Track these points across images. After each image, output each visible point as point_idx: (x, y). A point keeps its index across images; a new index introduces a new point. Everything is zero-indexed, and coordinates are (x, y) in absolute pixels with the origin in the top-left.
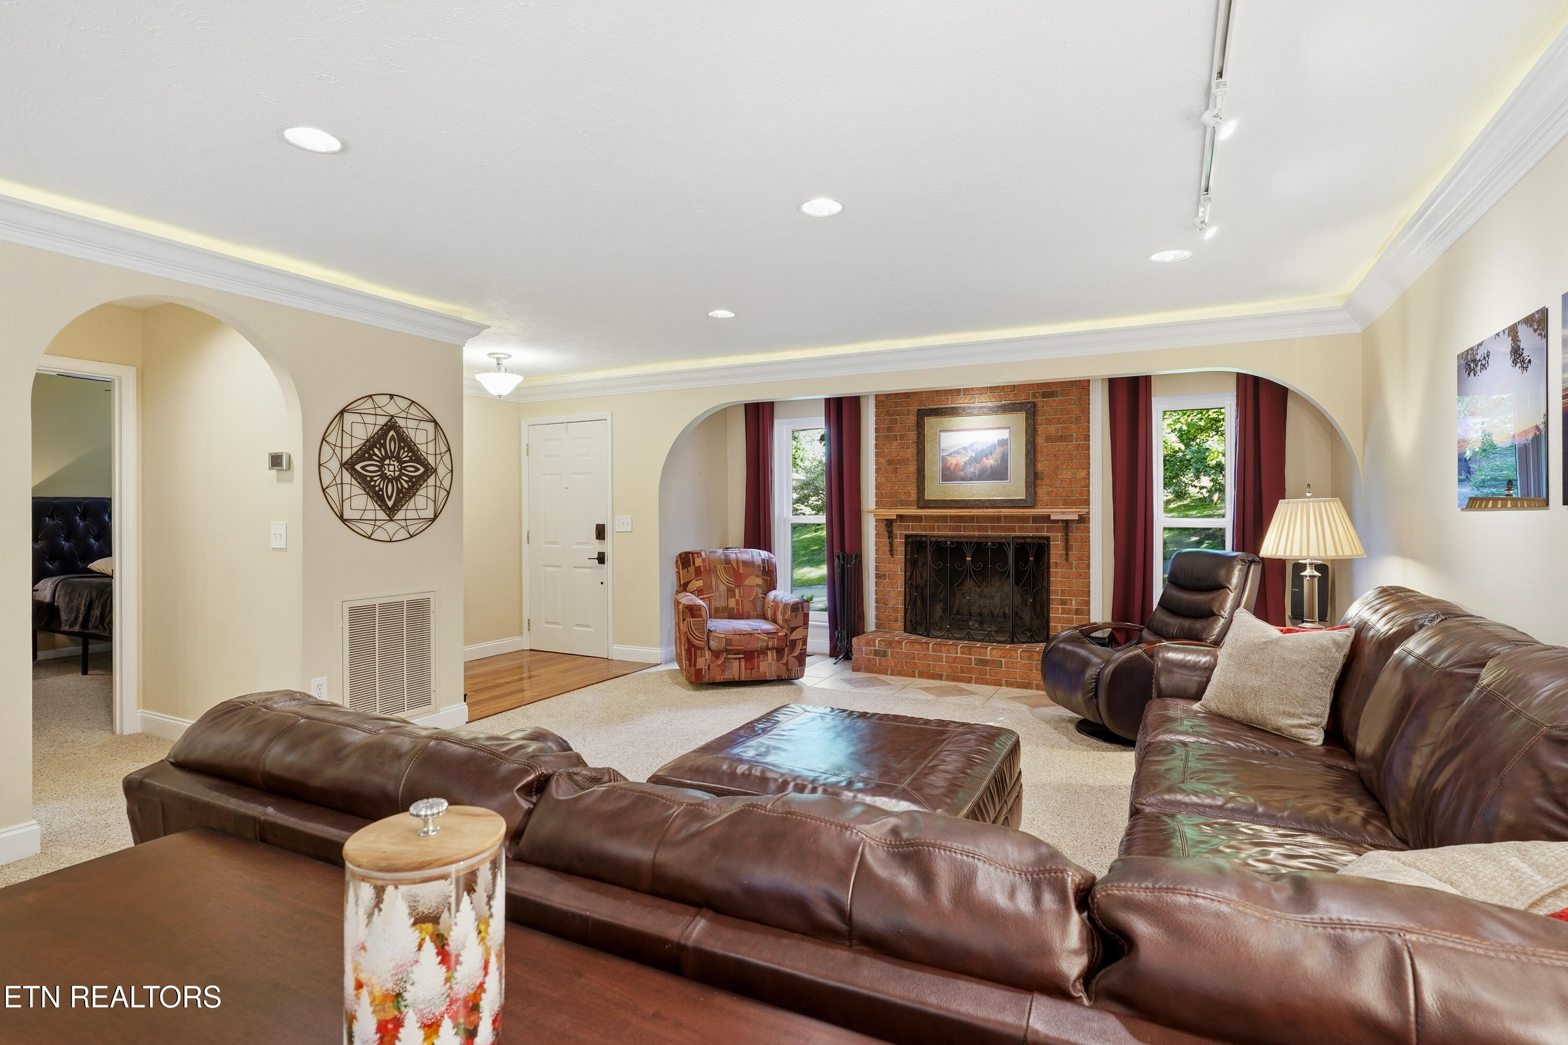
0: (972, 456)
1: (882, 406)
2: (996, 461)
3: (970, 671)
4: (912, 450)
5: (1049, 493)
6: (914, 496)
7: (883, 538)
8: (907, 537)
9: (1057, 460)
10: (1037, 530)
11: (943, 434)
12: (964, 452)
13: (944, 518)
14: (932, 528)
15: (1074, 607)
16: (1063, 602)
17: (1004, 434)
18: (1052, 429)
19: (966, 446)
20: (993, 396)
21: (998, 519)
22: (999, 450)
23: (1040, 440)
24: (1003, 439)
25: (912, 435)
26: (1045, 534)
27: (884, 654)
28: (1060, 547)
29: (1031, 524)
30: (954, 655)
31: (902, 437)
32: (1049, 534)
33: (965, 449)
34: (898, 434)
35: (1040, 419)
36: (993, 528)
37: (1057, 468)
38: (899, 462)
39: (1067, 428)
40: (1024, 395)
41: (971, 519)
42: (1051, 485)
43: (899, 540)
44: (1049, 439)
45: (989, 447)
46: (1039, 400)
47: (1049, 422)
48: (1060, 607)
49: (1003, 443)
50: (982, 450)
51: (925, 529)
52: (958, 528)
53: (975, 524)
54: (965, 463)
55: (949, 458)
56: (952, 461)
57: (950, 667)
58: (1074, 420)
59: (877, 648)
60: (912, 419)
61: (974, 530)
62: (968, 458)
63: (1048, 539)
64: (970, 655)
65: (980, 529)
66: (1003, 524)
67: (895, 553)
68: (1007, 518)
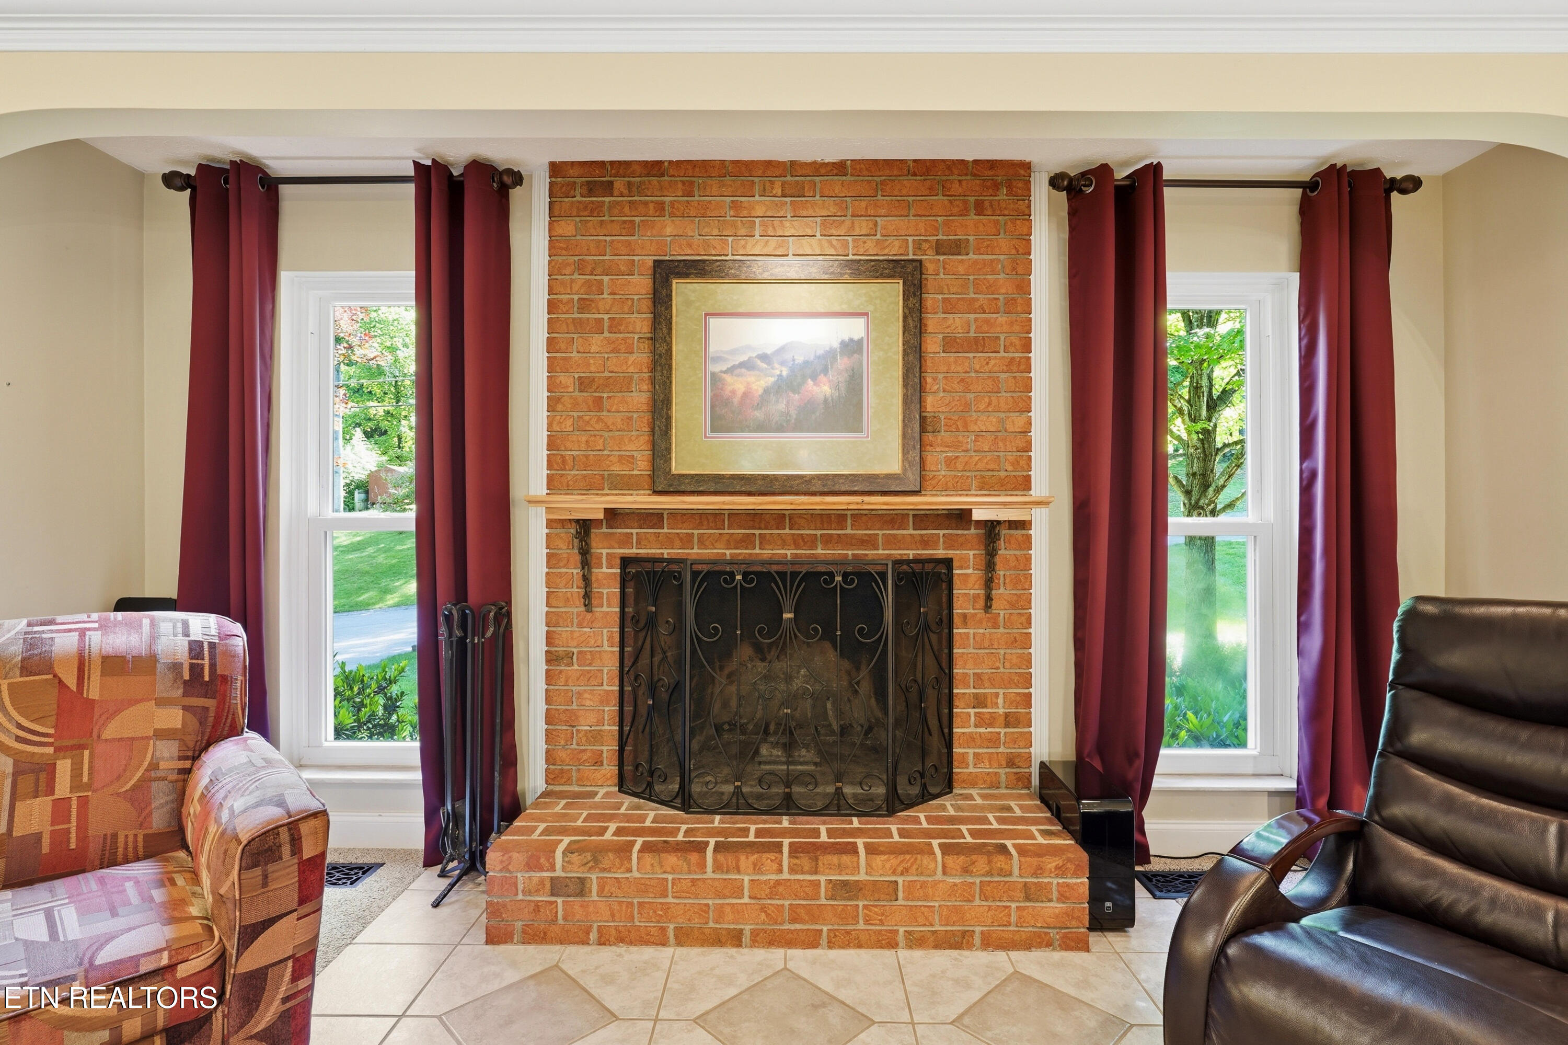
0: (780, 376)
1: (566, 249)
2: (837, 388)
4: (640, 358)
5: (949, 462)
6: (642, 466)
7: (565, 566)
8: (626, 562)
9: (967, 390)
10: (925, 543)
11: (713, 321)
12: (765, 366)
13: (714, 518)
14: (687, 541)
15: (1001, 711)
16: (979, 701)
17: (855, 329)
18: (957, 323)
19: (769, 352)
20: (830, 242)
21: (839, 518)
22: (843, 363)
23: (932, 345)
24: (851, 340)
25: (641, 322)
26: (940, 552)
28: (972, 579)
29: (911, 532)
31: (615, 325)
32: (950, 553)
33: (764, 357)
34: (606, 317)
35: (931, 299)
36: (827, 541)
37: (967, 407)
38: (607, 384)
39: (987, 321)
40: (897, 243)
41: (779, 518)
42: (956, 445)
43: (605, 570)
44: (950, 344)
45: (819, 357)
46: (929, 258)
47: (950, 307)
48: (972, 711)
49: (852, 347)
50: (806, 363)
51: (669, 541)
52: (747, 541)
53: (787, 531)
54: (767, 391)
55: (724, 376)
56: (736, 385)
58: (1001, 303)
60: (641, 284)
61: (784, 545)
62: (772, 380)
63: (948, 563)
65: (797, 542)
66: (849, 531)
67: (595, 602)
68: (860, 517)
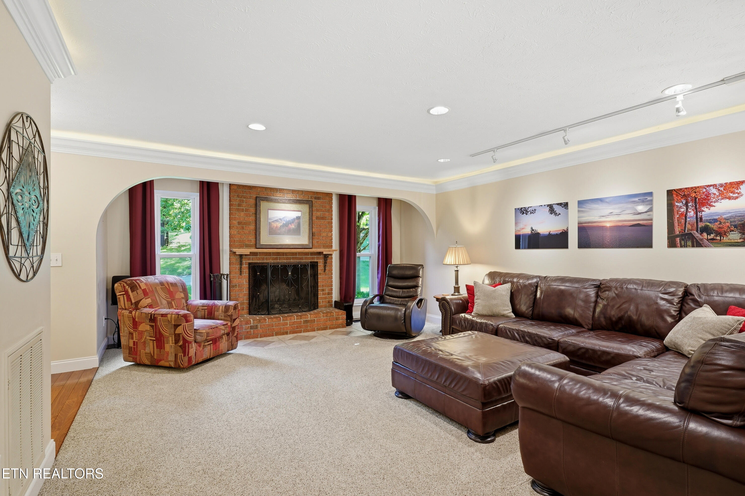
0: (284, 223)
1: (235, 192)
2: (295, 226)
3: (301, 327)
4: (252, 218)
5: (317, 242)
6: (253, 242)
7: (235, 265)
8: (250, 264)
9: (321, 227)
10: (313, 258)
11: (269, 211)
12: (280, 221)
13: (269, 254)
14: (263, 259)
15: (327, 292)
16: (323, 290)
17: (299, 214)
18: (319, 214)
19: (281, 218)
20: (294, 195)
21: (295, 254)
22: (296, 221)
23: (314, 218)
24: (298, 216)
25: (252, 210)
26: (316, 260)
27: (256, 327)
28: (322, 266)
29: (310, 256)
30: (293, 321)
31: (247, 210)
32: (318, 260)
33: (280, 219)
34: (244, 208)
35: (314, 208)
36: (293, 258)
37: (321, 231)
38: (245, 224)
39: (324, 214)
40: (307, 196)
41: (283, 254)
42: (318, 239)
43: (244, 266)
44: (317, 218)
45: (292, 220)
46: (313, 200)
47: (317, 210)
48: (321, 292)
49: (298, 218)
50: (289, 221)
51: (259, 259)
52: (276, 259)
53: (285, 256)
54: (281, 226)
55: (272, 223)
56: (275, 225)
57: (292, 327)
58: (327, 210)
59: (252, 325)
60: (252, 201)
61: (284, 259)
62: (282, 224)
63: (317, 262)
64: (301, 319)
65: (287, 259)
66: (298, 256)
67: (242, 273)
68: (299, 253)
